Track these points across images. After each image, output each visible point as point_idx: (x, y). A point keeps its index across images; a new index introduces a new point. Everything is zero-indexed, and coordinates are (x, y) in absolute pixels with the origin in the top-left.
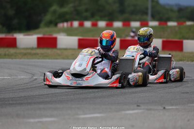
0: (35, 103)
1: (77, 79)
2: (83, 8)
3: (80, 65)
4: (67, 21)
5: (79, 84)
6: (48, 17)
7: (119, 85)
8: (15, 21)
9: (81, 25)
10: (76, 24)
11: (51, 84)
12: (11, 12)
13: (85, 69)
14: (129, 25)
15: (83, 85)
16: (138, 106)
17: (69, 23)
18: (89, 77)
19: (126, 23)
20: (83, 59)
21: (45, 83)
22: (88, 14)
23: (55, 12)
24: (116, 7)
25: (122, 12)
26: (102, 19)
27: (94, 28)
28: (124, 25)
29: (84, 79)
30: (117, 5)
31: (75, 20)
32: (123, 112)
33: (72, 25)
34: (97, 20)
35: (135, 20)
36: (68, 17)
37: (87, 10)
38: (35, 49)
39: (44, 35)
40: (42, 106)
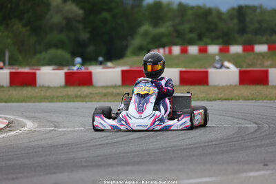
0: (118, 164)
2: (187, 26)
4: (163, 46)
6: (137, 41)
8: (91, 49)
9: (184, 51)
10: (176, 50)
12: (84, 36)
14: (252, 50)
16: (265, 165)
17: (167, 49)
19: (248, 47)
22: (194, 36)
23: (146, 34)
24: (234, 24)
25: (242, 31)
26: (213, 42)
27: (203, 55)
28: (244, 50)
30: (236, 21)
31: (176, 44)
32: (245, 174)
33: (170, 52)
34: (207, 44)
35: (261, 43)
36: (164, 40)
37: (191, 31)
38: (119, 86)
39: (131, 67)
40: (128, 168)
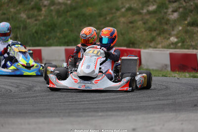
1: (86, 82)
3: (88, 67)
5: (88, 87)
7: (129, 89)
11: (56, 87)
13: (94, 71)
15: (93, 89)
18: (99, 80)
20: (90, 61)
21: (49, 86)
29: (93, 82)
